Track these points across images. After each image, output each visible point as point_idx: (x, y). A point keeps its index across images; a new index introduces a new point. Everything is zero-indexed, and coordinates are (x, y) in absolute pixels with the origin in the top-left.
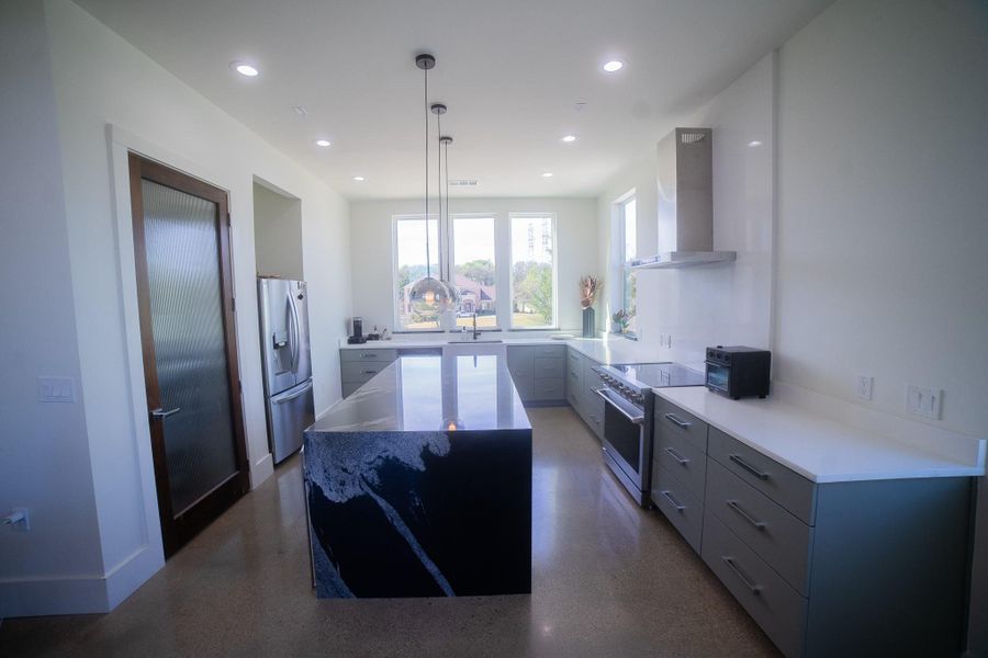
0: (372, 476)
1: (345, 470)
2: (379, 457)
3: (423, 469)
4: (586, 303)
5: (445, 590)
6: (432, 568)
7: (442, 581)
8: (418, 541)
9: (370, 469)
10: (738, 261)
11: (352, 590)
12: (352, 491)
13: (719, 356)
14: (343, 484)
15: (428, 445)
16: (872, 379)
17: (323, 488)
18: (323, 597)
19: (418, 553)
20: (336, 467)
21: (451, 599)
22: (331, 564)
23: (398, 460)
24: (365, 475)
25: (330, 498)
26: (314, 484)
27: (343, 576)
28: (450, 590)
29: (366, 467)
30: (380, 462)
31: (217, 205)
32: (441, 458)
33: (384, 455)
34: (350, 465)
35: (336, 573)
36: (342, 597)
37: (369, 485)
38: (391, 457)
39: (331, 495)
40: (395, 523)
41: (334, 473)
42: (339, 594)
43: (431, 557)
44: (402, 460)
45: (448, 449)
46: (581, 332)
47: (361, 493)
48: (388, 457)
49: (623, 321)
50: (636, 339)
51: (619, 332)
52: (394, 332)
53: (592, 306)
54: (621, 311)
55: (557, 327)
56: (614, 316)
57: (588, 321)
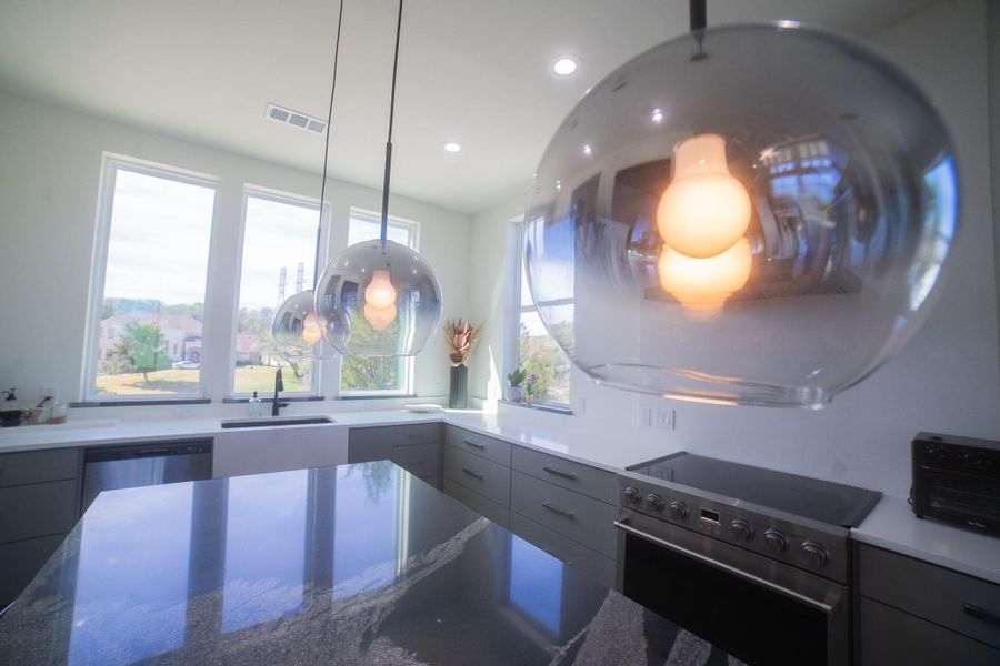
46: (447, 398)
49: (524, 385)
50: (570, 413)
51: (518, 401)
52: (74, 405)
53: (465, 363)
54: (517, 371)
55: (411, 393)
56: (510, 377)
57: (458, 384)
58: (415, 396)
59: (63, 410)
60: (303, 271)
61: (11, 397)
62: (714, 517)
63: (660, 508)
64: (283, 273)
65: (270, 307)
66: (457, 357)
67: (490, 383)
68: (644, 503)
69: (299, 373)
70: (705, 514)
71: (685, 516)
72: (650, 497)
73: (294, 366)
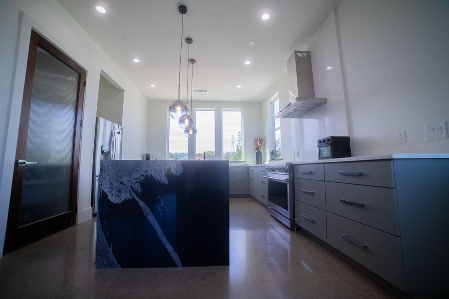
0: (137, 187)
1: (122, 183)
2: (142, 175)
3: (166, 183)
4: (257, 149)
5: (177, 263)
6: (169, 247)
7: (175, 257)
8: (162, 229)
9: (136, 183)
11: (118, 262)
12: (124, 196)
13: (324, 141)
14: (120, 191)
15: (171, 168)
16: (405, 131)
17: (108, 194)
18: (100, 267)
19: (161, 237)
20: (117, 181)
21: (180, 268)
22: (107, 245)
23: (153, 177)
24: (133, 186)
25: (112, 201)
26: (103, 191)
27: (114, 253)
28: (180, 262)
29: (134, 181)
30: (142, 178)
31: (80, 75)
32: (177, 176)
33: (145, 174)
34: (125, 180)
35: (110, 250)
36: (112, 267)
37: (135, 192)
38: (149, 175)
39: (113, 199)
40: (148, 217)
41: (115, 184)
42: (111, 265)
43: (169, 241)
44: (155, 177)
45: (182, 172)
46: (255, 163)
47: (130, 197)
48: (147, 175)
49: (274, 154)
50: (282, 159)
51: (273, 160)
53: (261, 150)
54: (273, 150)
56: (271, 152)
58: (245, 162)
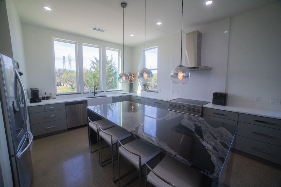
10: (212, 70)
46: (129, 91)
49: (147, 87)
50: (157, 92)
51: (145, 90)
52: (56, 95)
53: (133, 82)
54: (145, 84)
55: (121, 89)
56: (143, 85)
57: (131, 87)
58: (122, 90)
59: (55, 96)
60: (70, 57)
61: (45, 94)
62: (184, 106)
63: (176, 106)
64: (64, 58)
65: (61, 68)
66: (131, 81)
67: (139, 87)
68: (173, 106)
69: (73, 87)
70: (183, 106)
71: (180, 107)
72: (174, 104)
73: (71, 85)
